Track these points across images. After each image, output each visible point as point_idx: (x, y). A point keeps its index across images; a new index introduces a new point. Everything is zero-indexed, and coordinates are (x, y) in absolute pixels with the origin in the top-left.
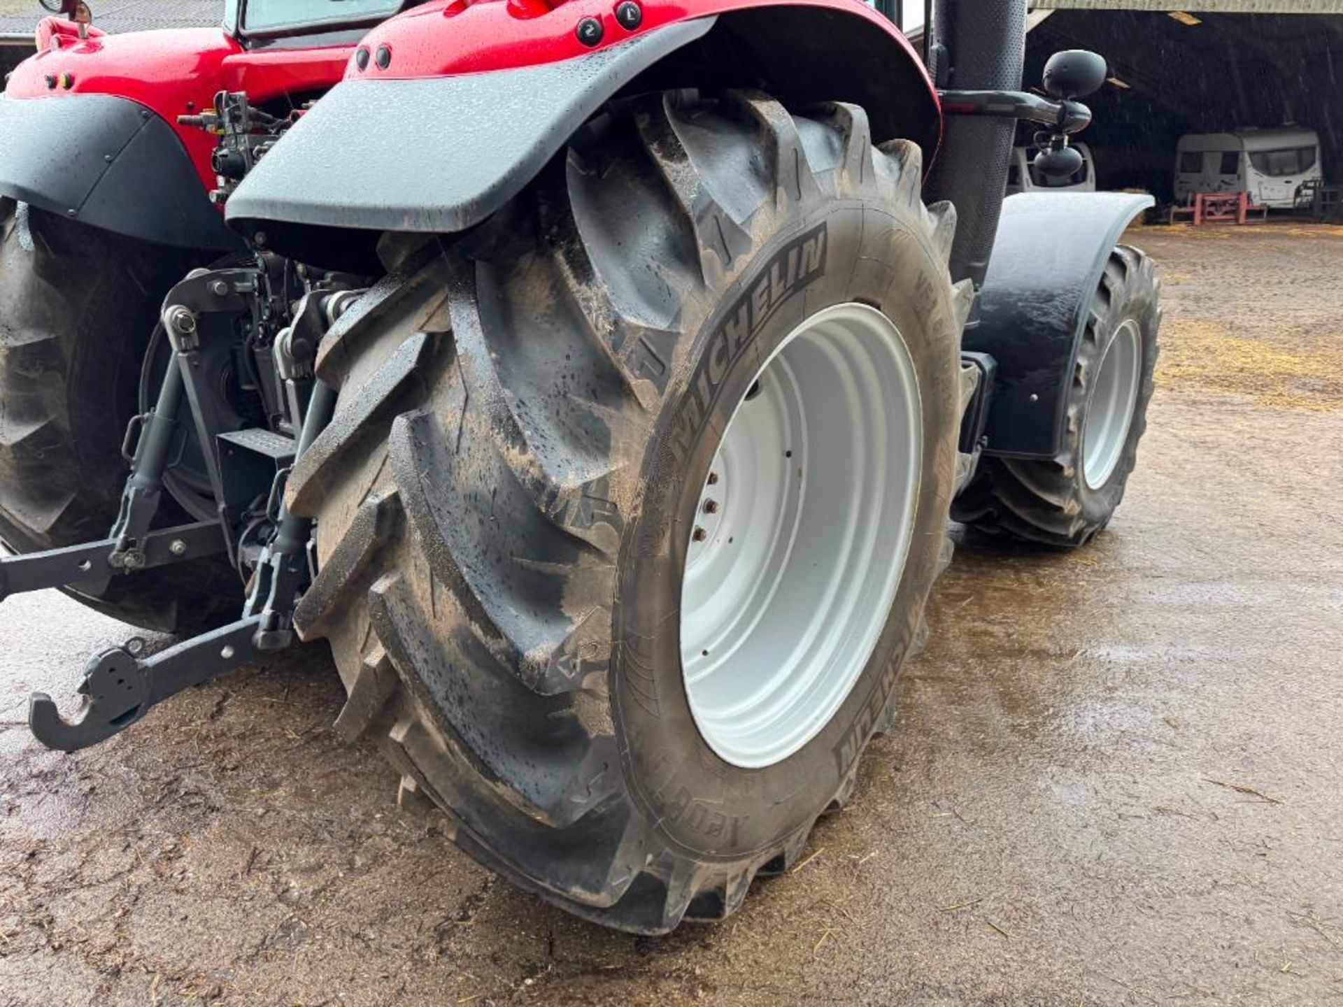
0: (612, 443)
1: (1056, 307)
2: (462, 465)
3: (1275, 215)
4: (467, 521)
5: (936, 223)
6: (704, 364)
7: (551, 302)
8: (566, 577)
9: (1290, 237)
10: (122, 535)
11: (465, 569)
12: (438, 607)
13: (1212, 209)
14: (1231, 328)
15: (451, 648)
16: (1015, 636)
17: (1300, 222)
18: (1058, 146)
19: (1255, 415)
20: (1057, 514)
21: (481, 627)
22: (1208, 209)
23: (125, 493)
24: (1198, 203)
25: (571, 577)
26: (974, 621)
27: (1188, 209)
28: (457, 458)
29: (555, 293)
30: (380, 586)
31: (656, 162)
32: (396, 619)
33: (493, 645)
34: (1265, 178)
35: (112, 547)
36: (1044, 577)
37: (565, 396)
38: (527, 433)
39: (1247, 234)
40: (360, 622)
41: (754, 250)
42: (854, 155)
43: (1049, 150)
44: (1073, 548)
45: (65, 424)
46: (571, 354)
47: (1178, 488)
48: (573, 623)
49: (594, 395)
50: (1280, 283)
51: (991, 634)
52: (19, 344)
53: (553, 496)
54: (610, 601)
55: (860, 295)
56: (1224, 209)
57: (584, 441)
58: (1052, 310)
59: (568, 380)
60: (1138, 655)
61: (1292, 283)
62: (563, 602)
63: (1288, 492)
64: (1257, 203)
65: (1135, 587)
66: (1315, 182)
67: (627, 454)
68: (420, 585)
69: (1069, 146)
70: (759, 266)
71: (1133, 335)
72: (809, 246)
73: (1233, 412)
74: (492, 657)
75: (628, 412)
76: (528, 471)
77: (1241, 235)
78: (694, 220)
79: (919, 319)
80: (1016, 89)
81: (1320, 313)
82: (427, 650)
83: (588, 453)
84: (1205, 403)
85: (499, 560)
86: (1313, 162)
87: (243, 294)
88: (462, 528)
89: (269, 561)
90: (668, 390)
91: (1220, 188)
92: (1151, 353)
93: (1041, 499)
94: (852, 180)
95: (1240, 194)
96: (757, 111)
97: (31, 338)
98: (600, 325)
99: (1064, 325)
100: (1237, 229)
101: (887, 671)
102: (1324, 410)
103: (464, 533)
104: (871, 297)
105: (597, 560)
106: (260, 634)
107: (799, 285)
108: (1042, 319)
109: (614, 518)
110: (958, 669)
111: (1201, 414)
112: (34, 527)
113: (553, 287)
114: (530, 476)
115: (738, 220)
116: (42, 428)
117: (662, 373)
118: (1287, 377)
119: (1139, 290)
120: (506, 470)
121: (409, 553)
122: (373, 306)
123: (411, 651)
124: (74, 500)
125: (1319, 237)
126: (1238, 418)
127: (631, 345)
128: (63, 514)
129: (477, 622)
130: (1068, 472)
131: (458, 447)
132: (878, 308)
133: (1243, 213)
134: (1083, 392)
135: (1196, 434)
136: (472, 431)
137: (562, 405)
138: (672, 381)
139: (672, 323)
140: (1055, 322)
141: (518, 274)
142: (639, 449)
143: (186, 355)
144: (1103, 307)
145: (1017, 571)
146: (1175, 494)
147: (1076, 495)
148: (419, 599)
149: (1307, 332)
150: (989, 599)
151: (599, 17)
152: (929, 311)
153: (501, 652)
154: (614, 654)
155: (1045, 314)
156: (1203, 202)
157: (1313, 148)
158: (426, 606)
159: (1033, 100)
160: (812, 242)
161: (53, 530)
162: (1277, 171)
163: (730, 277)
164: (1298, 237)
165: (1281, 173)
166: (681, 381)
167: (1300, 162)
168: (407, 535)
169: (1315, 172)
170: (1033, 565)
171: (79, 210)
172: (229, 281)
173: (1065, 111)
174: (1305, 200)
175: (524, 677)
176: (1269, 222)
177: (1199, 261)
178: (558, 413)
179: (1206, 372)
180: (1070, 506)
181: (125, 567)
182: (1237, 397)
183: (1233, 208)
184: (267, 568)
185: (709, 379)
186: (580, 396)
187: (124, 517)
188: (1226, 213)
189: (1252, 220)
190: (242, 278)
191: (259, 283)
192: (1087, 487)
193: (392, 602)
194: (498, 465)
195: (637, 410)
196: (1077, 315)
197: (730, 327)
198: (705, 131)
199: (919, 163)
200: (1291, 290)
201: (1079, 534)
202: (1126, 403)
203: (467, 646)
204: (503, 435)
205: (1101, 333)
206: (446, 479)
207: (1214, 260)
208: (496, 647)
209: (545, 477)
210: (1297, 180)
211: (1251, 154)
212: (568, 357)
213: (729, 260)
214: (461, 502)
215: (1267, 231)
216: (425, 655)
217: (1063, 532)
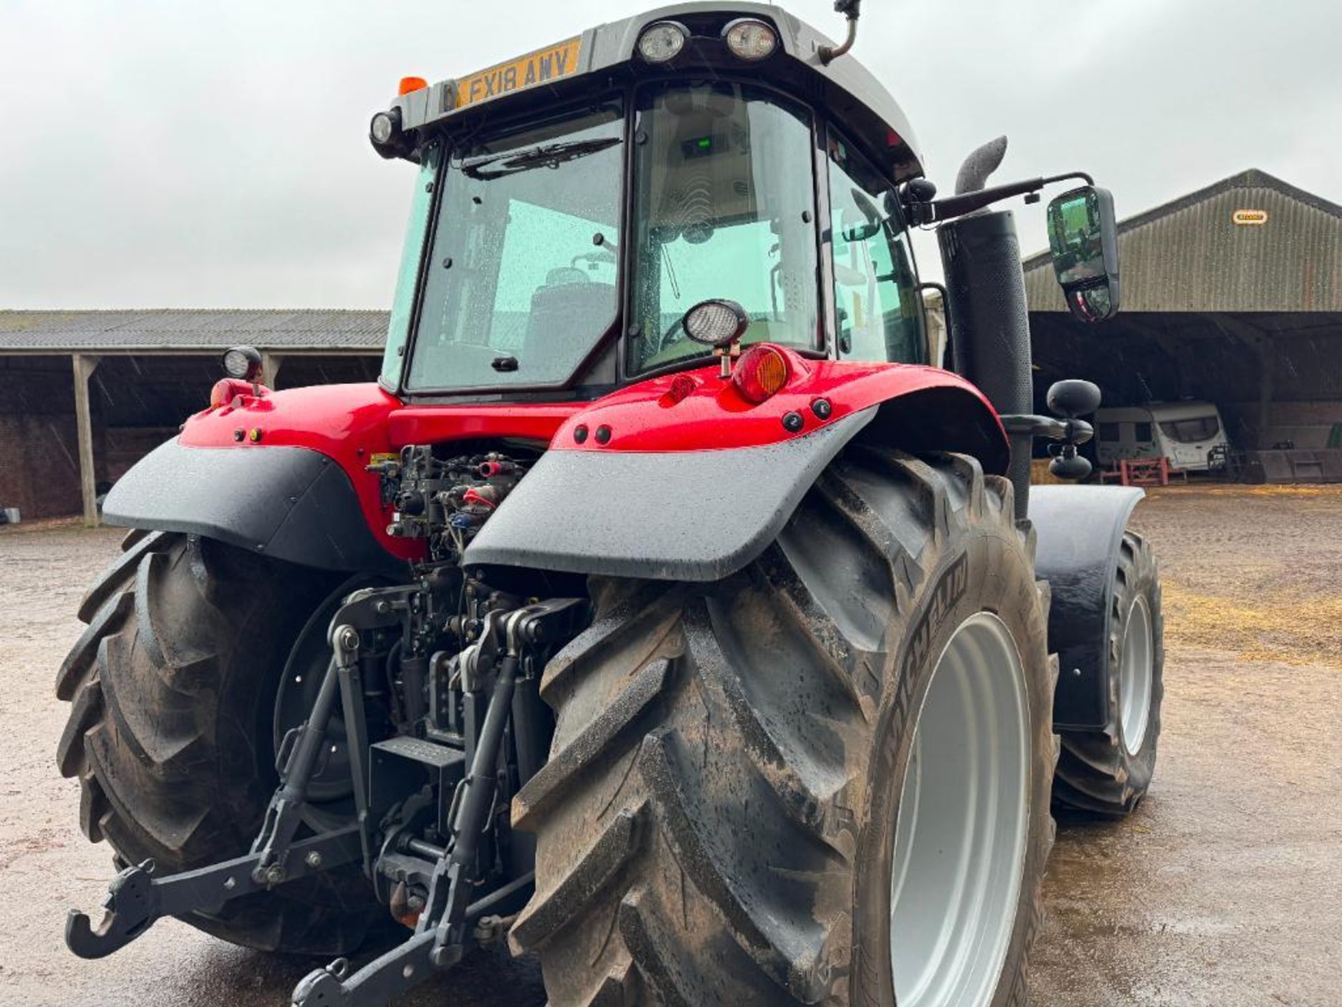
0: (846, 754)
1: (1083, 590)
2: (710, 777)
3: (1195, 476)
4: (720, 832)
5: (1024, 540)
6: (903, 680)
7: (776, 629)
8: (816, 884)
9: (1213, 496)
10: (267, 850)
11: (728, 880)
12: (690, 919)
13: (1137, 473)
14: (1189, 586)
15: (703, 959)
16: (1100, 912)
17: (1218, 482)
18: (1069, 455)
19: (1241, 671)
20: (1108, 783)
21: (747, 938)
22: (1133, 473)
23: (272, 805)
24: (1124, 468)
25: (821, 884)
26: (1057, 898)
27: (1116, 473)
28: (704, 772)
29: (778, 622)
30: (632, 898)
31: (846, 515)
32: (649, 932)
33: (759, 955)
34: (1177, 444)
35: (254, 863)
36: (1107, 847)
37: (803, 713)
38: (781, 749)
39: (1175, 495)
40: (596, 935)
41: (926, 578)
42: (975, 495)
43: (1061, 458)
44: (1123, 816)
45: (211, 739)
46: (803, 675)
47: (1199, 749)
48: (824, 930)
49: (828, 711)
50: (1218, 540)
51: (1077, 912)
52: (184, 664)
53: (813, 807)
54: (850, 905)
55: (985, 604)
56: (1148, 473)
57: (824, 753)
58: (1079, 592)
59: (805, 699)
60: (1226, 927)
61: (1229, 540)
62: (814, 909)
63: (1300, 748)
64: (1175, 466)
65: (1197, 853)
66: (1224, 447)
67: (858, 764)
68: (670, 899)
69: (1079, 454)
70: (930, 592)
71: (1142, 608)
72: (958, 572)
73: (1221, 669)
74: (758, 968)
75: (856, 725)
76: (787, 785)
77: (1170, 496)
78: (891, 561)
79: (1022, 619)
80: (1029, 413)
81: (1265, 569)
82: (679, 963)
83: (829, 764)
84: (1191, 661)
85: (755, 870)
86: (1216, 431)
87: (397, 611)
88: (716, 839)
89: (446, 872)
90: (882, 702)
91: (1138, 453)
92: (1158, 623)
93: (1091, 768)
94: (976, 515)
95: (1159, 460)
96: (909, 470)
97: (193, 659)
98: (834, 652)
99: (1094, 606)
100: (1162, 490)
101: (1023, 959)
102: (1303, 664)
103: (718, 844)
104: (991, 605)
105: (839, 866)
106: (437, 950)
107: (954, 602)
108: (1073, 600)
109: (851, 827)
110: (1057, 952)
111: (1192, 672)
112: (168, 844)
113: (776, 618)
114: (789, 789)
115: (914, 557)
116: (192, 744)
117: (877, 688)
118: (1257, 632)
119: (1144, 568)
120: (762, 783)
121: (656, 864)
122: (605, 635)
123: (665, 964)
124: (209, 813)
125: (1240, 496)
126: (1226, 674)
127: (859, 668)
128: (196, 829)
129: (742, 932)
130: (1114, 741)
131: (705, 763)
132: (996, 613)
133: (1165, 476)
134: (1116, 665)
135: (1195, 691)
136: (718, 746)
137: (803, 721)
138: (884, 695)
139: (879, 646)
140: (1085, 602)
141: (742, 605)
142: (865, 758)
143: (348, 670)
144: (1120, 587)
145: (1080, 843)
146: (1198, 755)
147: (1123, 763)
148: (668, 911)
149: (1259, 587)
150: (1063, 874)
151: (799, 411)
152: (1029, 612)
153: (768, 962)
154: (853, 959)
155: (1075, 596)
156: (1128, 467)
157: (1214, 418)
158: (677, 919)
159: (1046, 421)
160: (960, 568)
161: (186, 847)
162: (1187, 438)
163: (914, 603)
164: (1220, 497)
165: (1191, 440)
166: (890, 694)
167: (1205, 429)
168: (654, 847)
169: (1220, 439)
170: (1091, 835)
171: (266, 545)
172: (388, 598)
173: (1070, 428)
174: (1217, 462)
175: (792, 987)
176: (1189, 483)
177: (1139, 522)
178: (799, 729)
179: (1181, 629)
180: (1120, 775)
181: (268, 882)
182: (1219, 654)
183: (1154, 472)
184: (444, 880)
185: (906, 691)
186: (817, 713)
187: (269, 830)
188: (1150, 476)
189: (1173, 482)
190: (397, 596)
191: (421, 602)
192: (1128, 754)
193: (645, 914)
194: (747, 778)
195: (862, 723)
196: (1104, 596)
197: (916, 644)
198: (866, 485)
199: (1013, 495)
200: (1231, 546)
201: (1129, 801)
202: (1144, 668)
203: (722, 956)
204: (758, 751)
205: (1123, 610)
206: (695, 792)
207: (1152, 520)
208: (763, 957)
209: (805, 790)
210: (1208, 447)
211: (1161, 424)
212: (802, 679)
213: (911, 590)
214: (713, 815)
215: (1191, 491)
216: (678, 968)
217: (1115, 800)
